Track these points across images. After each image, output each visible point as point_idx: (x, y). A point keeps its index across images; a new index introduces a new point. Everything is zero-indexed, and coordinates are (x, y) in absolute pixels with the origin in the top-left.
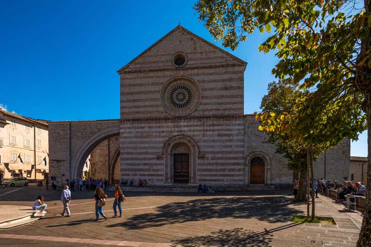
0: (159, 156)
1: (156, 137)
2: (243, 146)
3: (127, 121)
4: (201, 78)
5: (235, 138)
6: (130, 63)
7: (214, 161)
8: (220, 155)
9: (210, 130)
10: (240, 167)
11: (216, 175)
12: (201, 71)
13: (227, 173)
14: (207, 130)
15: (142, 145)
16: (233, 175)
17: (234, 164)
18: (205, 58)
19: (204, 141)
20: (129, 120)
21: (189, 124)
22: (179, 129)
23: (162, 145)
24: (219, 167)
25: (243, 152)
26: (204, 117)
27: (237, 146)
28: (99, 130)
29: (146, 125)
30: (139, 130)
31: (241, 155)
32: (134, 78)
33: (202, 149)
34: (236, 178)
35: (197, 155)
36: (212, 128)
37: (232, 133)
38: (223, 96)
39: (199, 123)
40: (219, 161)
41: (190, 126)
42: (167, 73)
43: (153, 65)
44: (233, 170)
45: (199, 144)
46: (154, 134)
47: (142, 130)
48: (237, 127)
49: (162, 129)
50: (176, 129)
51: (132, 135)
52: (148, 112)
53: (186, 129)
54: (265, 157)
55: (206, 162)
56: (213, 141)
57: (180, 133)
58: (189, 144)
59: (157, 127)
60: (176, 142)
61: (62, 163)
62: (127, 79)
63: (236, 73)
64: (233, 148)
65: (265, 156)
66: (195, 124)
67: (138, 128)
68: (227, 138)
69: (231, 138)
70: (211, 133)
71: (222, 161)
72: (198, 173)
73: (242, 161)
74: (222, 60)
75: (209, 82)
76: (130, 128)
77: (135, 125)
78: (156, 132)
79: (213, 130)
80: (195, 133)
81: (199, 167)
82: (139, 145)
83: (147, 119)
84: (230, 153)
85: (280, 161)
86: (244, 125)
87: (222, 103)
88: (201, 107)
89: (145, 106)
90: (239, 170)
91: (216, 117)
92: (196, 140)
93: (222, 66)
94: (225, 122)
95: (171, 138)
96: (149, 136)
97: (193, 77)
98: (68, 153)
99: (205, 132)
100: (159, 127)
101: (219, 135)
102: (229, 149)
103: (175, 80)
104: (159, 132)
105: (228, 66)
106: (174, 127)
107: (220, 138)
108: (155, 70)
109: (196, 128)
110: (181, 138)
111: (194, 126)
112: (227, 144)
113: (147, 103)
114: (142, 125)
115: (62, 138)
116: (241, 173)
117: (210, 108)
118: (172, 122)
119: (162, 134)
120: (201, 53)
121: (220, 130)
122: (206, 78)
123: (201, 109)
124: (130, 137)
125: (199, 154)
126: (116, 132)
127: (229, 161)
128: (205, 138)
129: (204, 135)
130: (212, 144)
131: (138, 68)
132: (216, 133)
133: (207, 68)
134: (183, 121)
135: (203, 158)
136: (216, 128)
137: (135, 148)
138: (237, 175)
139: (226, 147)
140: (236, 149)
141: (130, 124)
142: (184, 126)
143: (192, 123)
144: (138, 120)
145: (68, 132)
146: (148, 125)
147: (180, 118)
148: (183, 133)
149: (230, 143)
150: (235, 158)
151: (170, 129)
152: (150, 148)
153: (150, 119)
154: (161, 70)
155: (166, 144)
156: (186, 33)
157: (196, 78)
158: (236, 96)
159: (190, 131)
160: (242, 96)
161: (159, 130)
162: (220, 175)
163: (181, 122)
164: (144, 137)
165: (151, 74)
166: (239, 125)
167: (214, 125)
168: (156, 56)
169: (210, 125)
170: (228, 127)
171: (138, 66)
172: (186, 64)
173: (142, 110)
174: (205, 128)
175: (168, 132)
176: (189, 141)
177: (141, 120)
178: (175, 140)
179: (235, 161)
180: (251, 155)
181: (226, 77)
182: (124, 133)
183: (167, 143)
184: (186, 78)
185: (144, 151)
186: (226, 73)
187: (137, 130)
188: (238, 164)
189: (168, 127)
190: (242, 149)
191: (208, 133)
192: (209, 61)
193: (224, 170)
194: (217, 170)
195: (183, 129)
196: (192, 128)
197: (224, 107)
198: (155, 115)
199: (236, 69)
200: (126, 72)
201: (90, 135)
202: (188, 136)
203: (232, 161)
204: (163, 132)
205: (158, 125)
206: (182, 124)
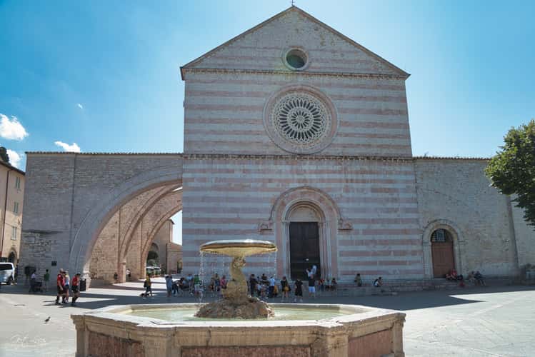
0: (264, 227)
1: (256, 189)
2: (416, 211)
3: (197, 156)
4: (335, 91)
5: (402, 195)
6: (206, 56)
7: (369, 237)
8: (377, 226)
9: (357, 181)
10: (414, 248)
11: (374, 263)
12: (334, 80)
13: (392, 258)
14: (352, 181)
15: (229, 205)
16: (404, 263)
17: (403, 242)
18: (340, 60)
19: (348, 200)
20: (203, 156)
21: (319, 168)
22: (302, 177)
23: (269, 206)
24: (379, 248)
25: (417, 220)
26: (346, 158)
27: (407, 210)
28: (138, 172)
29: (237, 167)
30: (223, 175)
31: (414, 226)
32: (213, 82)
33: (346, 215)
34: (410, 268)
35: (338, 227)
36: (360, 177)
37: (396, 186)
38: (375, 125)
39: (338, 168)
40: (377, 237)
41: (321, 172)
42: (274, 78)
43: (249, 62)
44: (404, 253)
45: (340, 205)
46: (252, 185)
47: (228, 176)
48: (403, 177)
49: (269, 176)
50: (296, 177)
51: (208, 185)
52: (241, 143)
53: (314, 176)
54: (454, 230)
55: (354, 237)
56: (365, 200)
57: (303, 185)
58: (321, 205)
59: (258, 171)
60: (297, 200)
61: (52, 238)
62: (199, 81)
63: (393, 88)
64: (398, 213)
65: (454, 227)
66: (331, 168)
67: (220, 171)
68: (387, 195)
69: (395, 195)
70: (360, 185)
71: (383, 237)
72: (340, 259)
73: (417, 237)
74: (369, 66)
75: (348, 99)
76: (204, 171)
77: (214, 166)
78: (257, 180)
79: (364, 181)
80: (333, 185)
81: (343, 248)
82: (222, 205)
83: (240, 156)
84: (396, 221)
85: (478, 236)
86: (415, 173)
87: (374, 136)
88: (340, 140)
89: (235, 132)
90: (414, 253)
91: (368, 158)
92: (333, 198)
93: (371, 76)
94: (383, 167)
95: (286, 193)
96: (243, 188)
97: (322, 89)
98: (68, 217)
99: (348, 184)
100: (264, 172)
101: (374, 190)
102: (393, 216)
103: (290, 91)
104: (263, 180)
105: (380, 76)
106: (291, 172)
107: (376, 195)
108: (254, 72)
109: (332, 176)
110: (305, 193)
111: (329, 172)
112: (389, 205)
113: (239, 127)
114: (229, 166)
115: (57, 186)
116: (418, 258)
117: (355, 143)
118: (287, 163)
119: (269, 185)
120: (334, 52)
121: (374, 181)
122: (345, 92)
123: (339, 142)
124: (203, 189)
125: (340, 224)
126: (175, 177)
127: (396, 237)
128: (350, 195)
129: (347, 190)
130: (362, 205)
131: (222, 65)
132: (369, 186)
133: (346, 76)
134: (308, 162)
135: (349, 230)
136: (368, 177)
137: (214, 210)
138: (411, 263)
139: (388, 211)
140: (404, 216)
141: (204, 163)
142: (311, 172)
143: (325, 167)
144: (221, 156)
145: (72, 174)
146: (241, 167)
147: (302, 156)
148: (308, 184)
149: (395, 205)
150: (405, 232)
151: (283, 177)
152: (245, 210)
153: (246, 156)
154: (265, 72)
155: (277, 204)
156: (306, 19)
157: (328, 91)
158: (398, 125)
159: (322, 181)
160: (407, 126)
161: (262, 176)
162: (381, 263)
163: (305, 164)
164: (232, 189)
165: (246, 77)
166: (406, 173)
167: (363, 172)
168: (255, 48)
169: (357, 173)
170: (388, 177)
171: (220, 62)
172: (308, 67)
173: (229, 138)
174: (349, 177)
175: (280, 181)
176: (321, 200)
177: (227, 156)
178: (294, 196)
179: (406, 237)
180: (431, 226)
181: (377, 93)
182: (192, 180)
183: (279, 202)
184: (308, 88)
185: (234, 216)
186: (377, 87)
187: (217, 175)
188: (412, 242)
189: (280, 172)
190: (414, 216)
191: (355, 185)
192: (347, 66)
193: (388, 253)
194: (375, 254)
195: (308, 176)
196: (326, 176)
197: (380, 141)
198: (254, 149)
199: (393, 82)
200: (197, 70)
201: (118, 181)
202: (320, 191)
203: (400, 237)
204: (270, 181)
205: (260, 167)
206: (306, 167)
